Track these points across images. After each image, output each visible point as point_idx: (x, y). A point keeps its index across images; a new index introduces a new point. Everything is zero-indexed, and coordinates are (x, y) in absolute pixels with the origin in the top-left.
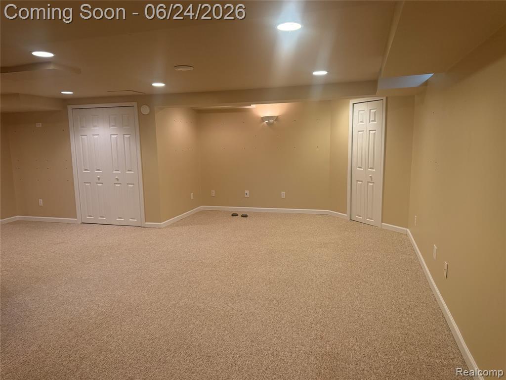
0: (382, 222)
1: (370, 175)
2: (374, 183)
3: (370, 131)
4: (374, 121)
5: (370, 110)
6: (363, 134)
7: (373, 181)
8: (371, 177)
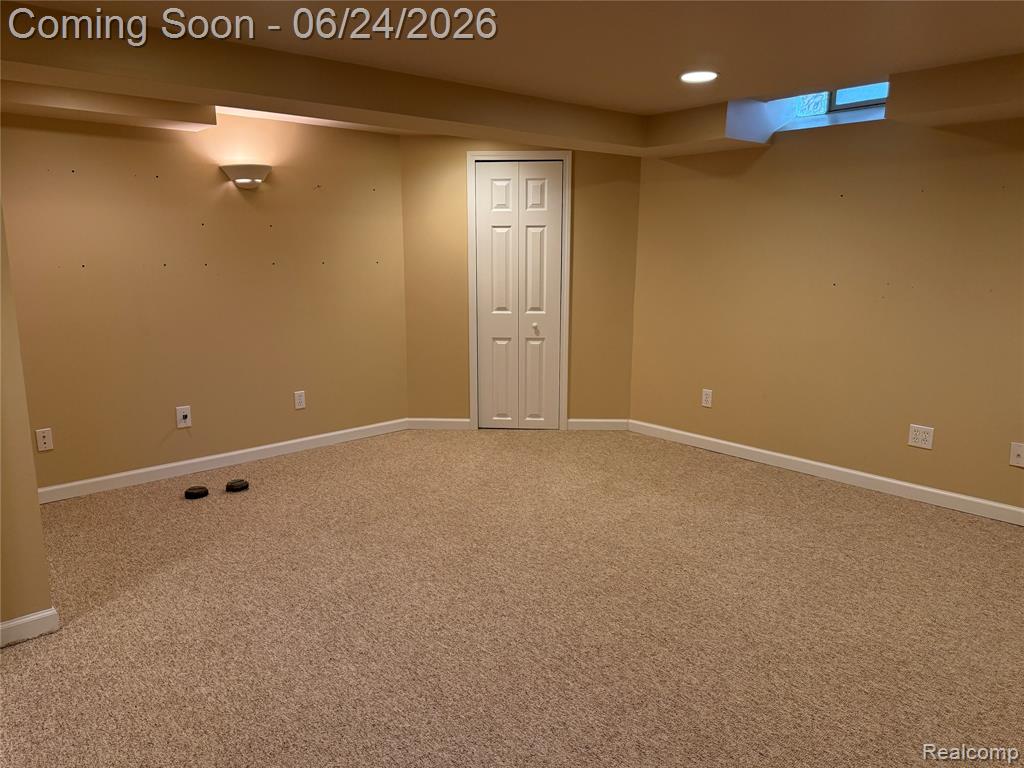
0: (569, 418)
1: (535, 324)
2: (543, 339)
3: (528, 227)
4: (541, 205)
5: (527, 180)
6: (507, 233)
7: (540, 336)
8: (535, 328)
